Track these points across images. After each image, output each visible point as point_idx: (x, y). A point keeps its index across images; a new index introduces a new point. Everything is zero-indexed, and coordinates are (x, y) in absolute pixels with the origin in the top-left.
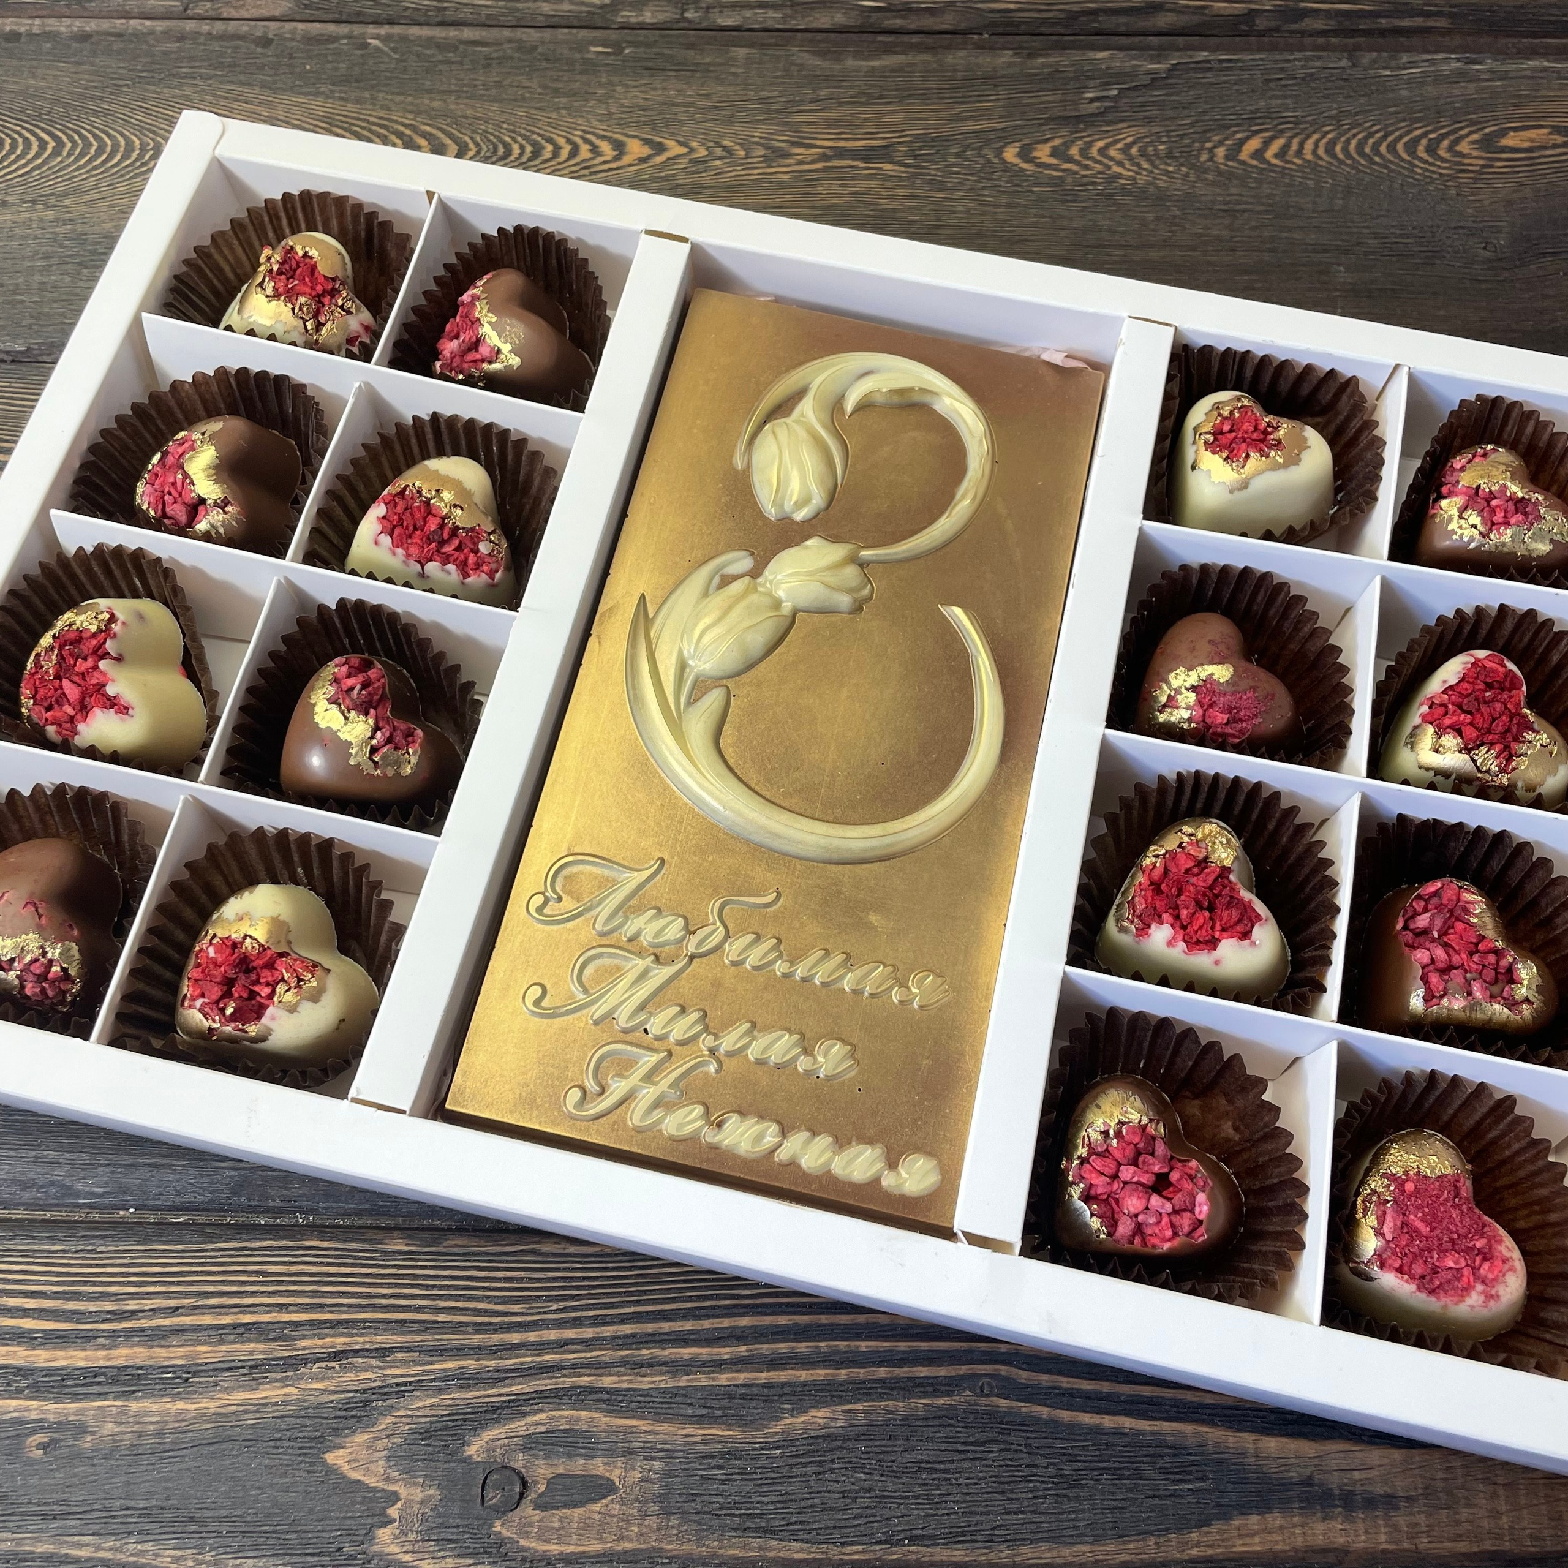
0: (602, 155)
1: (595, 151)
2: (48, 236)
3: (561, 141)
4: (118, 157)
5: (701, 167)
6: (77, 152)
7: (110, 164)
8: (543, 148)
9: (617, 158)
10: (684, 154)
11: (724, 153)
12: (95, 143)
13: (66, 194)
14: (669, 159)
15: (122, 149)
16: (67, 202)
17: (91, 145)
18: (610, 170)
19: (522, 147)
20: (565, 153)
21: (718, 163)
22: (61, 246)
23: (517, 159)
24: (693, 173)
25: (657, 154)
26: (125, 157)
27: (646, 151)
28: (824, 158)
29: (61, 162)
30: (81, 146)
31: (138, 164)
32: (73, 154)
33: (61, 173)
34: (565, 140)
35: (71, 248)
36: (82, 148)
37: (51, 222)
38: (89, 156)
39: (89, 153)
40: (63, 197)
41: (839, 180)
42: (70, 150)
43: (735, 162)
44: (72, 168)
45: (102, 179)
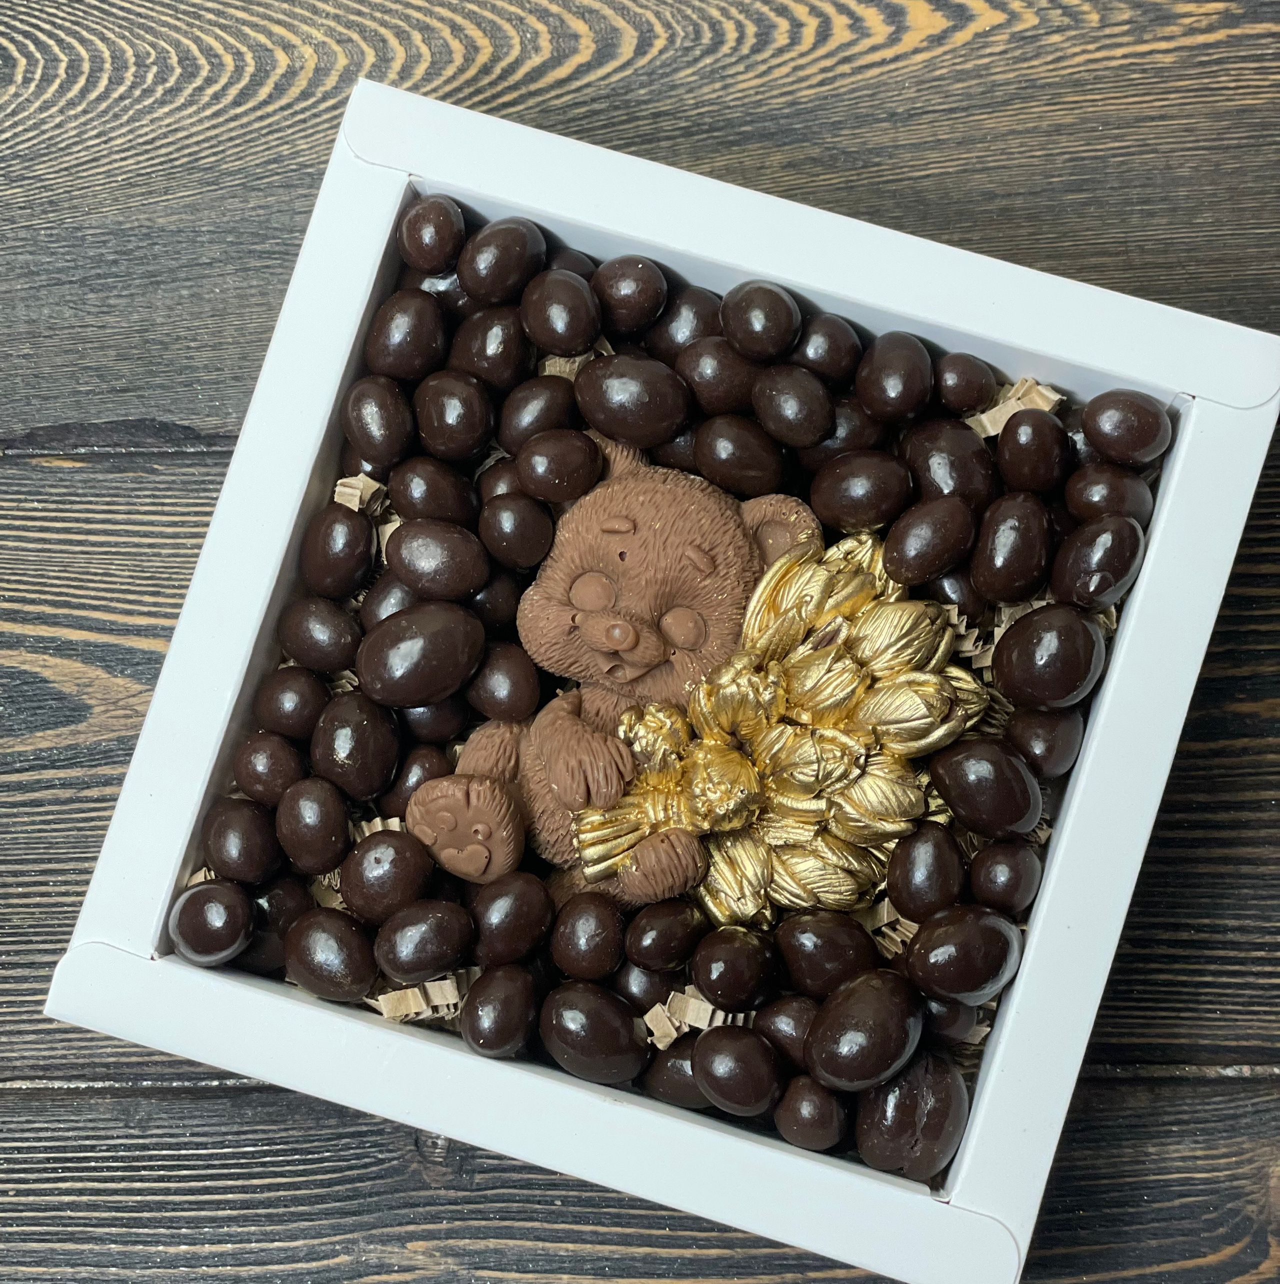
0: (868, 35)
1: (857, 24)
2: (22, 234)
3: (801, 12)
4: (104, 83)
5: (1030, 49)
6: (38, 76)
7: (93, 96)
8: (774, 26)
9: (893, 40)
10: (1000, 26)
11: (1066, 20)
12: (62, 56)
13: (32, 157)
14: (977, 35)
15: (107, 66)
16: (41, 169)
17: (57, 60)
18: (883, 62)
19: (740, 26)
20: (809, 34)
21: (1056, 38)
22: (47, 252)
23: (735, 49)
24: (1017, 60)
25: (955, 29)
26: (117, 80)
27: (939, 22)
29: (17, 95)
30: (41, 63)
31: (137, 93)
32: (32, 80)
33: (21, 116)
34: (807, 9)
35: (63, 254)
36: (45, 67)
37: (21, 208)
38: (58, 82)
39: (56, 76)
40: (32, 159)
41: (1254, 61)
42: (26, 71)
43: (1083, 36)
44: (37, 104)
45: (85, 124)
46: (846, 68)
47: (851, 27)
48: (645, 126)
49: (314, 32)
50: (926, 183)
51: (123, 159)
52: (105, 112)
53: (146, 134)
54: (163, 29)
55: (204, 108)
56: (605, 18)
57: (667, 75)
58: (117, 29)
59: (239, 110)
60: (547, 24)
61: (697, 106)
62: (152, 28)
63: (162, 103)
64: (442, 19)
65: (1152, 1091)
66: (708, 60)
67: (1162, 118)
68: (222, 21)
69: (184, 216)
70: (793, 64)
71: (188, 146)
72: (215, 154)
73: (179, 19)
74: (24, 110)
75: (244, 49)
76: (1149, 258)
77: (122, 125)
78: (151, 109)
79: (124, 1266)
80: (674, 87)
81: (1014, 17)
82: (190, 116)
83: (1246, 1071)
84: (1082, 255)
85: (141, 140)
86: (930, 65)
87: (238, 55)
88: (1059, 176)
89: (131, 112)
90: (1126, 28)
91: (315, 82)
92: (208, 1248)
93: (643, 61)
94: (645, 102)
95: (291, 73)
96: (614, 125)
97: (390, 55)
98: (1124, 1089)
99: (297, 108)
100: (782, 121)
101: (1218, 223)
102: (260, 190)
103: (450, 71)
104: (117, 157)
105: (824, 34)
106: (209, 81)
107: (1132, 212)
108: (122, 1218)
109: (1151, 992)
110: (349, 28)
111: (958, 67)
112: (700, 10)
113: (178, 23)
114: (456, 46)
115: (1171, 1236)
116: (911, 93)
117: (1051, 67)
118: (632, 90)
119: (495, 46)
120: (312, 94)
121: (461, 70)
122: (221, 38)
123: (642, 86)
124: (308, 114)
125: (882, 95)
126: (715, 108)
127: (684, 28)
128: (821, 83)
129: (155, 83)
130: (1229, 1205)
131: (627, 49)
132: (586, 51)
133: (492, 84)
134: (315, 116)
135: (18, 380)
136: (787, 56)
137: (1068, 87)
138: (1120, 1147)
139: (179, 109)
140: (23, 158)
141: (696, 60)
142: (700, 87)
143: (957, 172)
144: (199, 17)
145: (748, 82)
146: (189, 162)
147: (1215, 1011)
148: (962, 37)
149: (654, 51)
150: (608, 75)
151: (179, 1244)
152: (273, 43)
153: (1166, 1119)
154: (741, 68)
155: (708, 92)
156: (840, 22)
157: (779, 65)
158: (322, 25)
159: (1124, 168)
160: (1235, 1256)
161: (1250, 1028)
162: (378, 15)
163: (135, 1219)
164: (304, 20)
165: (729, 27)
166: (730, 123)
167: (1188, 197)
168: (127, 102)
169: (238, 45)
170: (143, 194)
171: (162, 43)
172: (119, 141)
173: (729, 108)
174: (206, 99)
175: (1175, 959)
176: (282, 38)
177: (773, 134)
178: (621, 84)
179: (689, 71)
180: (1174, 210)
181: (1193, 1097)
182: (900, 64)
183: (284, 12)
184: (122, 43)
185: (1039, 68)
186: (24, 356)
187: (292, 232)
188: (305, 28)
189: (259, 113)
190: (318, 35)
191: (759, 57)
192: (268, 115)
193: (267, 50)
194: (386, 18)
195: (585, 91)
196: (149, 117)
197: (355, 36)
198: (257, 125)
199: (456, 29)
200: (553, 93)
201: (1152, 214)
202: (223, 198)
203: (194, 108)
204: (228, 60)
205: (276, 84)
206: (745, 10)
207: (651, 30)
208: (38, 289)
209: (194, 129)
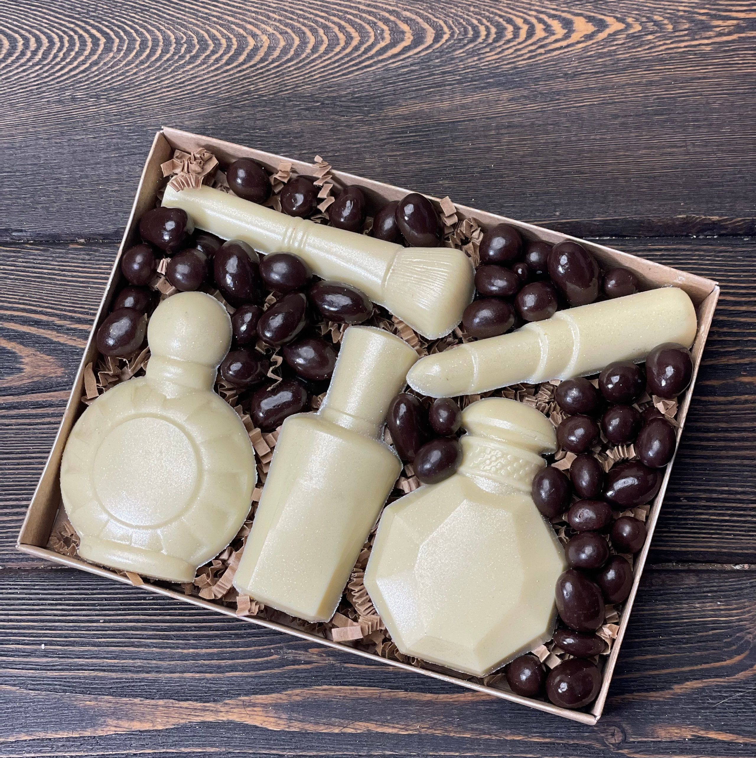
0: (554, 34)
1: (548, 29)
2: (115, 129)
3: (519, 22)
4: (159, 52)
5: (637, 42)
6: (125, 48)
7: (153, 59)
8: (505, 29)
9: (566, 37)
10: (621, 31)
11: (656, 28)
12: (138, 38)
13: (121, 89)
14: (610, 35)
15: (161, 44)
16: (125, 96)
17: (135, 40)
18: (561, 48)
19: (487, 29)
20: (523, 34)
21: (650, 37)
22: (128, 138)
23: (485, 40)
24: (630, 48)
25: (599, 31)
26: (165, 51)
27: (590, 28)
28: (739, 29)
29: (113, 58)
30: (127, 42)
31: (176, 57)
32: (122, 50)
33: (115, 68)
34: (522, 20)
35: (136, 139)
36: (128, 44)
37: (115, 115)
38: (135, 51)
39: (135, 48)
40: (121, 91)
41: (751, 50)
42: (119, 46)
43: (664, 36)
44: (124, 63)
45: (149, 73)
46: (542, 51)
47: (545, 30)
48: (438, 79)
49: (268, 28)
50: (583, 109)
51: (168, 91)
52: (160, 67)
53: (181, 79)
54: (190, 26)
55: (210, 66)
56: (418, 23)
57: (449, 52)
58: (166, 25)
59: (228, 67)
60: (388, 26)
61: (465, 69)
62: (184, 25)
63: (189, 63)
64: (334, 23)
65: (698, 576)
66: (471, 45)
67: (704, 78)
68: (221, 22)
69: (199, 121)
70: (514, 48)
71: (202, 85)
72: (215, 89)
73: (198, 21)
74: (117, 65)
75: (232, 36)
76: (698, 149)
77: (168, 74)
78: (183, 66)
79: (160, 660)
80: (453, 59)
81: (629, 26)
82: (203, 70)
83: (746, 566)
84: (664, 147)
85: (177, 82)
86: (585, 49)
87: (229, 39)
88: (651, 107)
89: (173, 67)
90: (686, 32)
91: (267, 54)
92: (204, 651)
93: (437, 45)
94: (438, 66)
95: (256, 49)
96: (422, 77)
97: (307, 40)
98: (683, 574)
99: (258, 66)
100: (509, 77)
101: (733, 132)
102: (238, 108)
103: (337, 49)
104: (165, 90)
105: (531, 33)
106: (213, 52)
107: (689, 126)
108: (160, 635)
109: (697, 525)
110: (286, 26)
111: (600, 51)
112: (467, 20)
113: (198, 23)
114: (341, 36)
115: (707, 650)
116: (575, 64)
117: (648, 51)
118: (432, 60)
119: (361, 37)
120: (267, 60)
121: (344, 49)
122: (220, 30)
123: (437, 58)
124: (264, 69)
125: (560, 65)
126: (474, 70)
127: (459, 29)
128: (529, 58)
129: (186, 53)
130: (738, 635)
131: (429, 39)
132: (408, 40)
133: (359, 56)
134: (268, 71)
135: (112, 203)
136: (512, 44)
137: (656, 62)
138: (681, 604)
139: (197, 66)
140: (116, 90)
141: (465, 45)
142: (467, 59)
143: (599, 104)
144: (209, 20)
145: (492, 57)
146: (202, 93)
147: (730, 535)
148: (602, 36)
149: (443, 40)
150: (420, 52)
151: (189, 648)
152: (247, 33)
153: (705, 589)
154: (488, 50)
155: (471, 61)
156: (539, 28)
157: (508, 49)
158: (272, 25)
159: (685, 103)
160: (741, 661)
161: (749, 543)
162: (301, 20)
163: (167, 635)
164: (263, 22)
165: (482, 29)
166: (482, 78)
167: (717, 119)
168: (171, 62)
169: (229, 34)
170: (178, 109)
171: (190, 33)
172: (166, 82)
173: (482, 70)
174: (212, 61)
175: (709, 508)
176: (252, 31)
177: (504, 83)
178: (426, 57)
179: (461, 51)
180: (711, 125)
181: (718, 579)
182: (570, 49)
183: (253, 18)
184: (169, 32)
185: (641, 52)
186: (115, 191)
187: (254, 129)
188: (263, 26)
189: (239, 69)
190: (270, 30)
191: (497, 45)
192: (244, 70)
193: (244, 37)
194: (306, 21)
195: (407, 60)
196: (182, 70)
197: (289, 31)
198: (237, 75)
199: (341, 28)
200: (391, 61)
201: (699, 127)
202: (219, 112)
203: (205, 66)
204: (223, 41)
205: (248, 54)
206: (490, 20)
207: (442, 29)
208: (123, 157)
209: (206, 77)
